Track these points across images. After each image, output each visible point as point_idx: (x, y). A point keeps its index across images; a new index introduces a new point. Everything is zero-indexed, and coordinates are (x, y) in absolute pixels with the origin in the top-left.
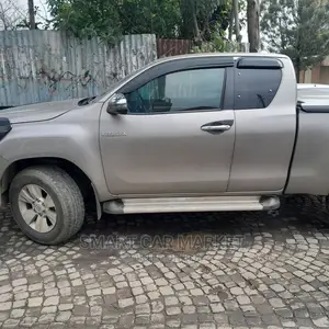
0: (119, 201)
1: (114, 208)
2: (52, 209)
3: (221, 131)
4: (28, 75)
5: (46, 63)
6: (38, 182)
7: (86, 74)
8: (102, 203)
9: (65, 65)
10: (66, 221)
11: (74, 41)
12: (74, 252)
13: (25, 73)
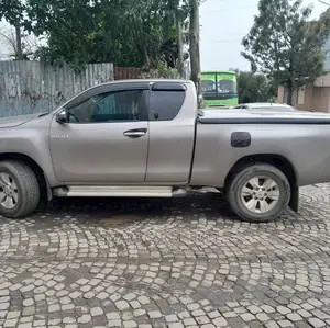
0: (66, 188)
1: (61, 192)
2: (16, 191)
3: (138, 136)
4: (14, 95)
5: (29, 86)
6: (6, 171)
7: (59, 94)
8: (52, 188)
9: (43, 88)
10: (24, 199)
11: (50, 69)
12: (30, 223)
13: (13, 93)
